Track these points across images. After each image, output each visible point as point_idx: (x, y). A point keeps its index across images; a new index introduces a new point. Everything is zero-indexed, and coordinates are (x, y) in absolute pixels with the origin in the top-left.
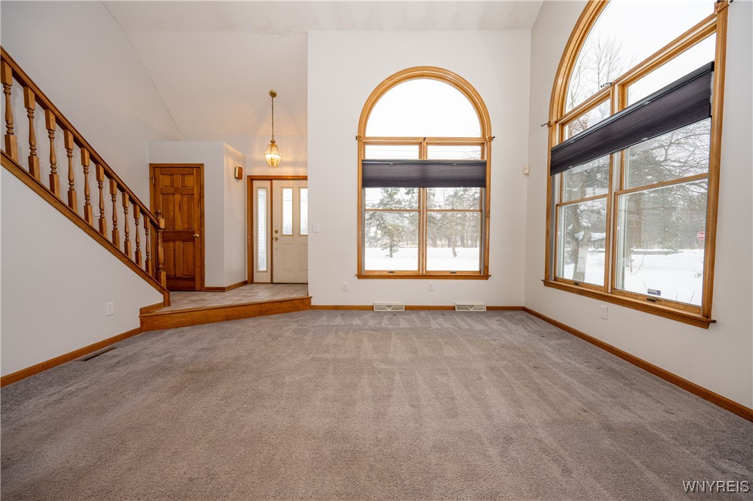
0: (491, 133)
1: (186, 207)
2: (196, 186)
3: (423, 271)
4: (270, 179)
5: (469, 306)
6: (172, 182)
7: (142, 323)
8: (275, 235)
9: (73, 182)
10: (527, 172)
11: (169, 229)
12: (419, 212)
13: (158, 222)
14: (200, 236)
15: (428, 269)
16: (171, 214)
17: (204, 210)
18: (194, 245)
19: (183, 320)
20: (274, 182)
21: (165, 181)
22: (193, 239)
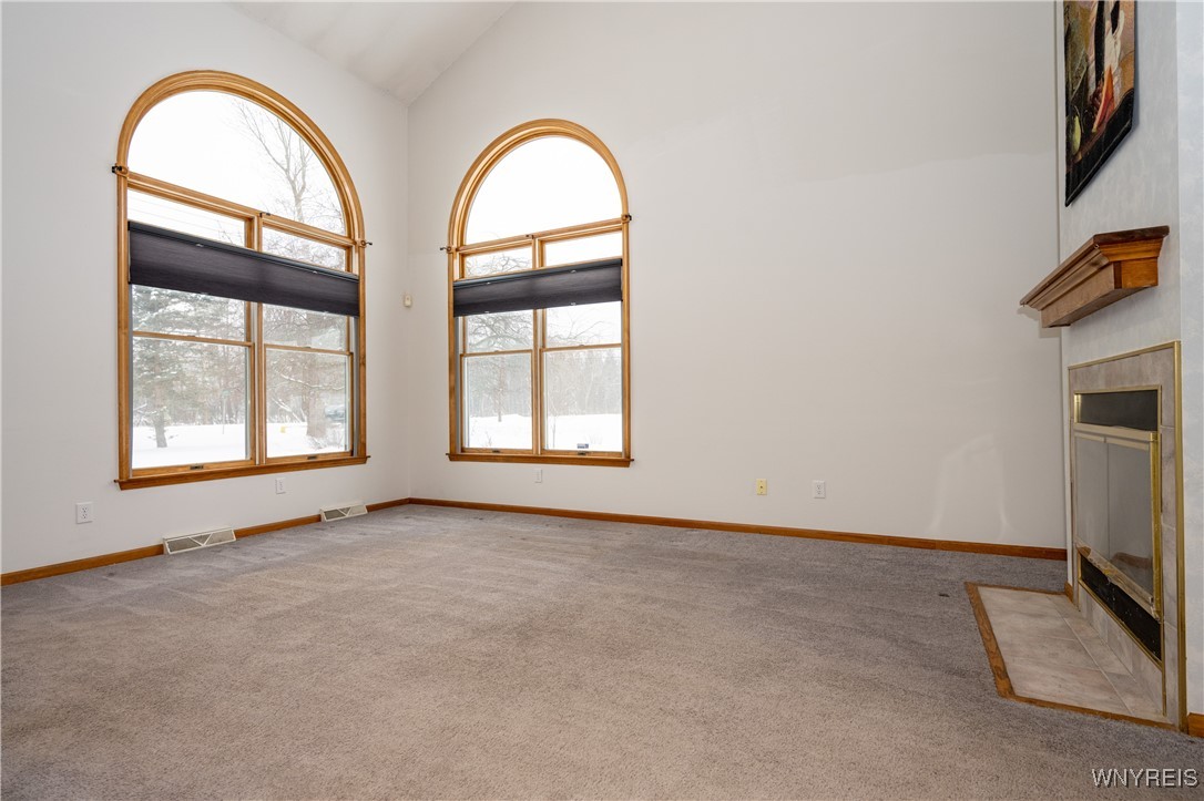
0: (363, 236)
3: (261, 460)
5: (342, 510)
10: (408, 303)
12: (251, 347)
15: (270, 454)
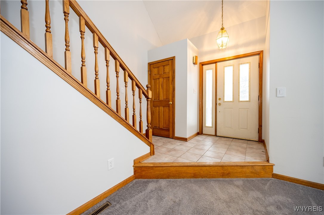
1: (165, 86)
2: (170, 71)
4: (215, 62)
6: (158, 72)
7: (135, 172)
8: (218, 102)
9: (84, 59)
11: (157, 99)
13: (148, 93)
14: (173, 103)
16: (158, 90)
17: (175, 86)
18: (169, 109)
19: (162, 172)
20: (218, 64)
21: (155, 71)
22: (168, 106)
